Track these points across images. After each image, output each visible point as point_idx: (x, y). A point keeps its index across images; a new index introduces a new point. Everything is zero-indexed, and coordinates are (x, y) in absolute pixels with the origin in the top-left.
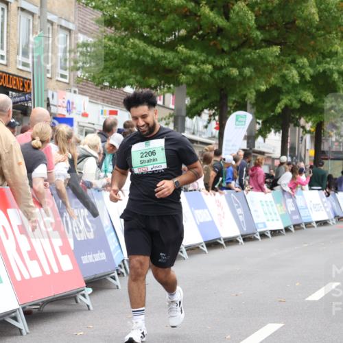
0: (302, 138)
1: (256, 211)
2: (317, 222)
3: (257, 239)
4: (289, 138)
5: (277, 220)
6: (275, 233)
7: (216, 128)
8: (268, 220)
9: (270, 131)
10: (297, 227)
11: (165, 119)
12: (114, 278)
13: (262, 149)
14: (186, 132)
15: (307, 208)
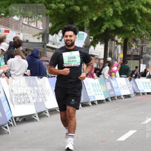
0: (116, 47)
1: (89, 89)
2: (124, 96)
3: (90, 105)
4: (108, 47)
5: (101, 94)
6: (100, 102)
8: (96, 95)
9: (98, 43)
10: (113, 98)
11: (37, 36)
12: (6, 128)
13: (93, 54)
14: (49, 43)
15: (118, 88)
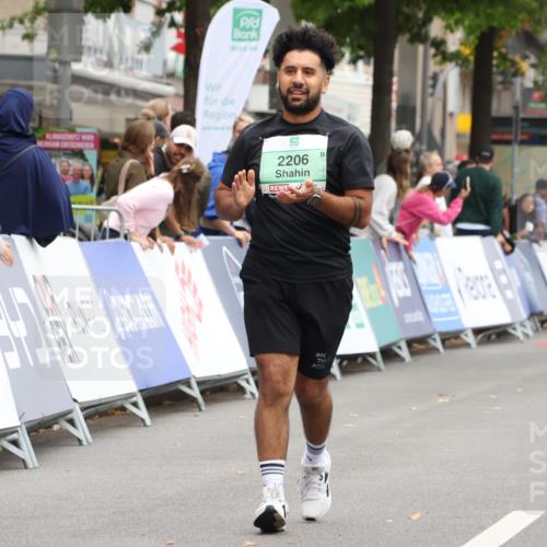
0: (435, 77)
2: (476, 331)
4: (395, 79)
5: (360, 326)
6: (353, 363)
7: (176, 48)
10: (419, 345)
